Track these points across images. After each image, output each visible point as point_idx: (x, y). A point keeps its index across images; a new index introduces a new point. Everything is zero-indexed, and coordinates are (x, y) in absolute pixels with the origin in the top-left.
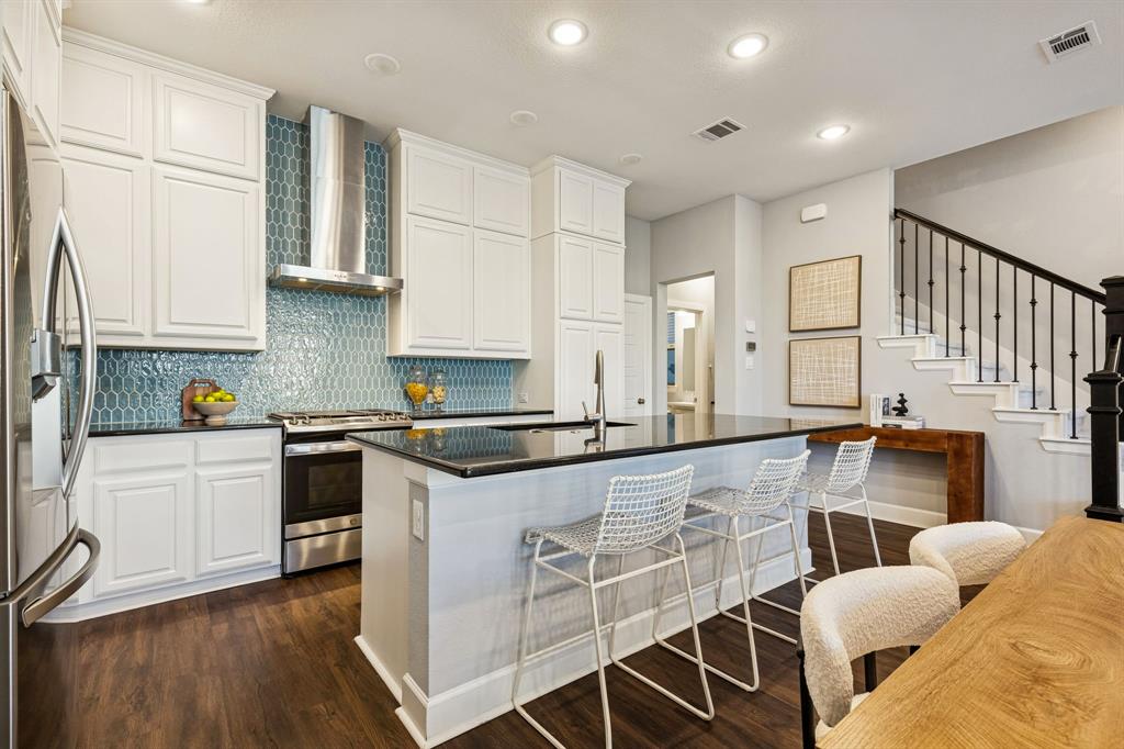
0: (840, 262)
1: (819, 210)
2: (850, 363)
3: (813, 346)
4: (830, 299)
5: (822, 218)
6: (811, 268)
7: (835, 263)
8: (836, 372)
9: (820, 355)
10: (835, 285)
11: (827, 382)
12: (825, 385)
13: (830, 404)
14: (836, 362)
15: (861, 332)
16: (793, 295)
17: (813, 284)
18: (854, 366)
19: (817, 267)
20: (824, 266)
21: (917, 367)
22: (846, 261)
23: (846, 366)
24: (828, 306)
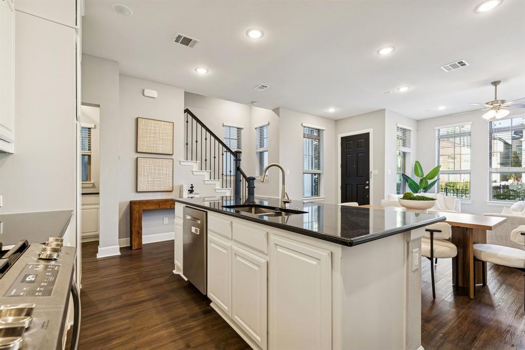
0: (165, 123)
1: (154, 93)
2: (169, 171)
3: (151, 162)
4: (160, 139)
5: (154, 98)
6: (150, 121)
7: (162, 123)
8: (163, 175)
9: (155, 166)
10: (163, 133)
11: (158, 180)
12: (157, 181)
13: (160, 190)
14: (162, 170)
15: (173, 157)
16: (139, 133)
17: (151, 130)
18: (171, 172)
19: (153, 122)
20: (157, 122)
21: (194, 174)
22: (168, 123)
23: (168, 172)
24: (159, 143)
